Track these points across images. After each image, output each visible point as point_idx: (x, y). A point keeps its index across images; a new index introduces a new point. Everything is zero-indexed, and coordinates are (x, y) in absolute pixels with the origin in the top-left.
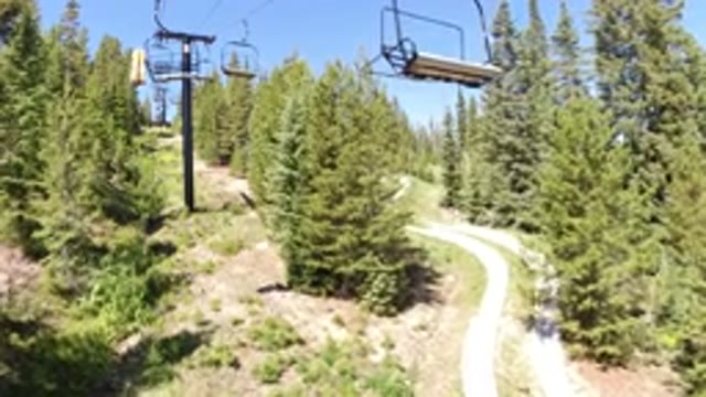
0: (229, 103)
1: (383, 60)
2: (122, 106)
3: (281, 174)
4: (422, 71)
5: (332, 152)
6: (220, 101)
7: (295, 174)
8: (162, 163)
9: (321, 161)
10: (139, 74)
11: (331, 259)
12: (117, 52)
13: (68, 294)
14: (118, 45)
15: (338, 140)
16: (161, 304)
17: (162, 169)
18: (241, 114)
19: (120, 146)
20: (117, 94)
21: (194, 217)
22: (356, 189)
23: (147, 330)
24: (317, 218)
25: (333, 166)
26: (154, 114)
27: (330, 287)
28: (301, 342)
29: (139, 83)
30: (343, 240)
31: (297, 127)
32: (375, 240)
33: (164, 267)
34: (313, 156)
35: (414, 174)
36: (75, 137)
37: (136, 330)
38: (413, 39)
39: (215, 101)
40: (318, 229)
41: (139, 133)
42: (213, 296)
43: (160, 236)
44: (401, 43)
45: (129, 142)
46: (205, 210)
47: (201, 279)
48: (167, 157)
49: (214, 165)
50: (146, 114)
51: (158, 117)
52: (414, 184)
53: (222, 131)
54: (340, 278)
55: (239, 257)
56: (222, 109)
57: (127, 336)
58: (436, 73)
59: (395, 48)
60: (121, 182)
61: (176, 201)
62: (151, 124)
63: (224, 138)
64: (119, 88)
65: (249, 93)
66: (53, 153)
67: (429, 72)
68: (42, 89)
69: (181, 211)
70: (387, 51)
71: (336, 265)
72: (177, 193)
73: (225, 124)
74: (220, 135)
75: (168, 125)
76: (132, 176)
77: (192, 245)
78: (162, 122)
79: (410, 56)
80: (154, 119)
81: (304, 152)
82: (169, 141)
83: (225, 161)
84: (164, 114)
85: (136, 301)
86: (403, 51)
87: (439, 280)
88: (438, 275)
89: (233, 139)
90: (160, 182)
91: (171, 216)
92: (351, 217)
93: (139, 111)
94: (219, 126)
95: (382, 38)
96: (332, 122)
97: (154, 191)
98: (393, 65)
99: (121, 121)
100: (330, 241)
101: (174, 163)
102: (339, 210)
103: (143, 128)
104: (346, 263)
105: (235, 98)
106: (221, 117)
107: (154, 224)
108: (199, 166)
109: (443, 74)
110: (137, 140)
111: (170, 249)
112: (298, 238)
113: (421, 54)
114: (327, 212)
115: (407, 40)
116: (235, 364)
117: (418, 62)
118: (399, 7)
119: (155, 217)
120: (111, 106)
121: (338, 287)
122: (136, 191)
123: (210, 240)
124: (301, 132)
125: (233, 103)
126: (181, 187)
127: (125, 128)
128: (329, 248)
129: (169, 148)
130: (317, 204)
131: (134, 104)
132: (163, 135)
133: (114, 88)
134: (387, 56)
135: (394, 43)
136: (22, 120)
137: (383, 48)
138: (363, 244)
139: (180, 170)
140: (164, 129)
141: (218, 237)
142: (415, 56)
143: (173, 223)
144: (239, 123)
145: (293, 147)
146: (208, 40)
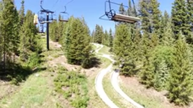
0: (58, 27)
1: (106, 16)
2: (33, 27)
3: (66, 40)
4: (117, 19)
5: (76, 36)
6: (56, 27)
7: (68, 40)
8: (42, 41)
9: (73, 38)
10: (36, 21)
11: (75, 57)
12: (31, 14)
13: (24, 61)
14: (31, 12)
15: (77, 34)
16: (41, 64)
17: (42, 42)
18: (61, 29)
19: (32, 36)
20: (31, 24)
21: (49, 51)
22: (80, 43)
23: (38, 67)
24: (72, 49)
25: (76, 39)
26: (40, 30)
27: (75, 63)
28: (67, 70)
29: (36, 24)
30: (77, 53)
31: (69, 31)
32: (84, 53)
33: (42, 59)
34: (72, 37)
35: (105, 45)
36: (26, 32)
37: (36, 67)
38: (114, 10)
39: (55, 26)
40: (72, 51)
41: (37, 34)
42: (51, 63)
43: (41, 54)
44: (111, 11)
45: (34, 36)
46: (51, 50)
47: (50, 61)
48: (43, 40)
49: (54, 41)
50: (38, 30)
51: (41, 31)
52: (104, 47)
53: (57, 33)
54: (77, 60)
55: (58, 58)
56: (57, 28)
57: (34, 68)
58: (121, 20)
59: (109, 13)
60: (33, 44)
61: (45, 48)
62: (40, 33)
63: (57, 35)
64: (32, 23)
65: (63, 24)
66: (21, 35)
67: (119, 19)
68: (18, 23)
69: (46, 50)
70: (107, 13)
71: (76, 58)
72: (45, 47)
73: (57, 32)
74: (56, 34)
75: (44, 33)
76: (35, 43)
77: (48, 56)
78: (42, 32)
79: (113, 15)
80: (40, 31)
81: (71, 36)
82: (44, 37)
83: (57, 41)
84: (43, 30)
85: (37, 62)
86: (111, 13)
87: (101, 64)
88: (101, 63)
89: (59, 35)
90: (42, 45)
91: (44, 51)
92: (79, 48)
93: (37, 29)
94: (56, 32)
95: (105, 10)
96: (76, 30)
97: (40, 46)
98: (109, 17)
99: (32, 31)
100: (75, 53)
101: (45, 41)
102: (77, 47)
103: (37, 33)
104: (77, 57)
105: (60, 26)
106: (56, 30)
107: (40, 52)
108: (51, 42)
109: (123, 20)
110: (36, 36)
111: (43, 56)
112: (69, 53)
113: (117, 14)
114: (74, 48)
115: (113, 10)
116: (54, 71)
117: (116, 16)
118: (110, 1)
119: (40, 51)
120: (30, 27)
121: (76, 63)
122: (36, 46)
123: (52, 55)
124: (70, 32)
125: (59, 27)
126: (46, 46)
127: (33, 33)
128: (75, 54)
129: (44, 38)
130: (72, 46)
131: (35, 27)
132: (42, 35)
133: (31, 23)
134: (107, 15)
135: (109, 11)
136: (15, 29)
137: (106, 13)
138: (82, 54)
139: (46, 42)
140: (43, 34)
141: (54, 55)
142: (115, 15)
143: (45, 52)
144: (60, 31)
145: (68, 35)
146: (52, 12)
